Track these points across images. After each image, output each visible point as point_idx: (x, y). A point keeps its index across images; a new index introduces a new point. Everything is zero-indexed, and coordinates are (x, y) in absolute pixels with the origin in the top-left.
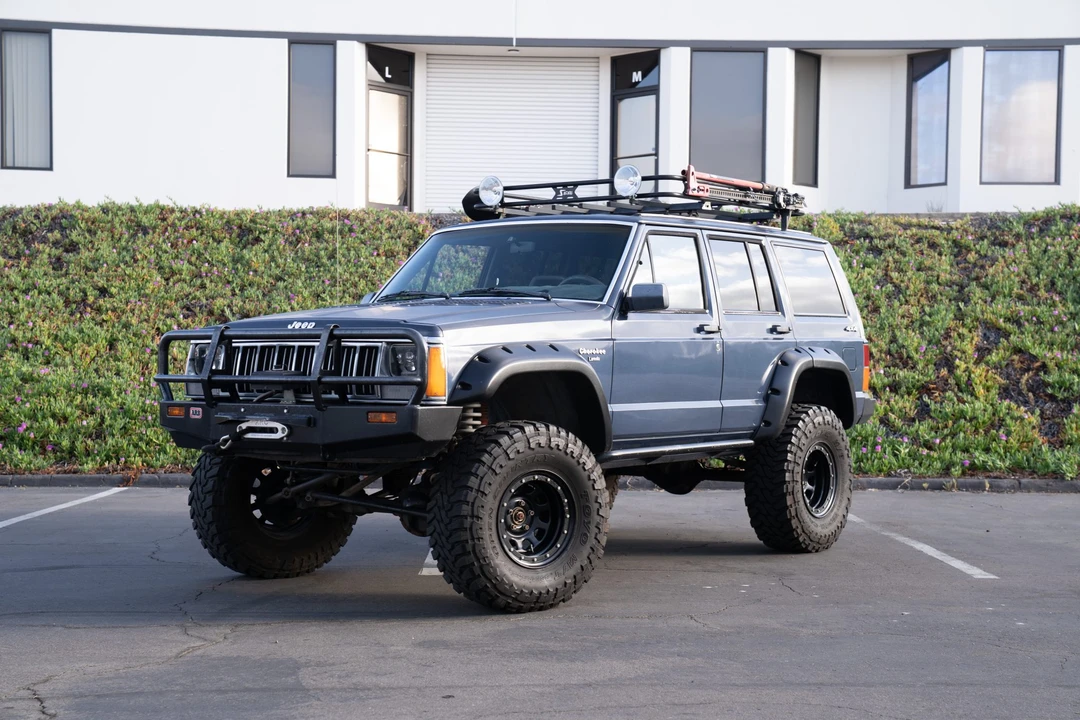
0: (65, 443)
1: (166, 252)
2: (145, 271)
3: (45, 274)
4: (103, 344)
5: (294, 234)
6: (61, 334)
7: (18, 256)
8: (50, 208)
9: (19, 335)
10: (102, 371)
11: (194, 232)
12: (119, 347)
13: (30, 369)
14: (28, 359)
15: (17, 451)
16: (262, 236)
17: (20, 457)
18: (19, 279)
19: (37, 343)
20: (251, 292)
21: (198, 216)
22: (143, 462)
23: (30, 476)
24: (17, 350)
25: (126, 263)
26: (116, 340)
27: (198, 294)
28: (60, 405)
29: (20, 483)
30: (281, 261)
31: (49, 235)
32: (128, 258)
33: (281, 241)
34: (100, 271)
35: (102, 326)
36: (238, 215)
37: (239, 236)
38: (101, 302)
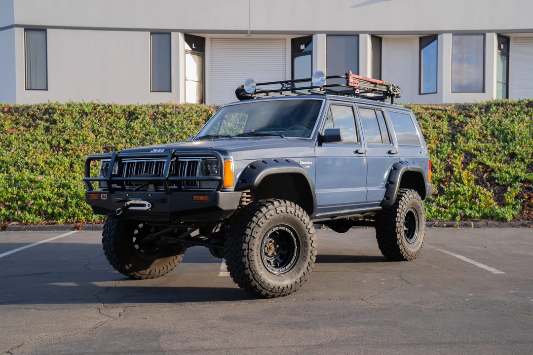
0: (50, 211)
1: (96, 124)
2: (86, 132)
3: (42, 134)
4: (67, 165)
5: (153, 115)
6: (48, 161)
7: (30, 126)
8: (44, 105)
9: (29, 161)
10: (67, 177)
11: (109, 115)
12: (75, 167)
13: (34, 177)
14: (33, 172)
15: (27, 214)
16: (139, 116)
17: (29, 217)
18: (30, 136)
19: (37, 165)
20: (134, 141)
21: (110, 108)
22: (85, 219)
23: (33, 226)
24: (28, 168)
25: (78, 128)
26: (74, 163)
27: (110, 142)
28: (47, 193)
29: (29, 229)
30: (148, 127)
31: (44, 117)
32: (79, 126)
33: (147, 118)
34: (66, 132)
35: (67, 157)
36: (128, 107)
37: (129, 116)
38: (67, 146)
